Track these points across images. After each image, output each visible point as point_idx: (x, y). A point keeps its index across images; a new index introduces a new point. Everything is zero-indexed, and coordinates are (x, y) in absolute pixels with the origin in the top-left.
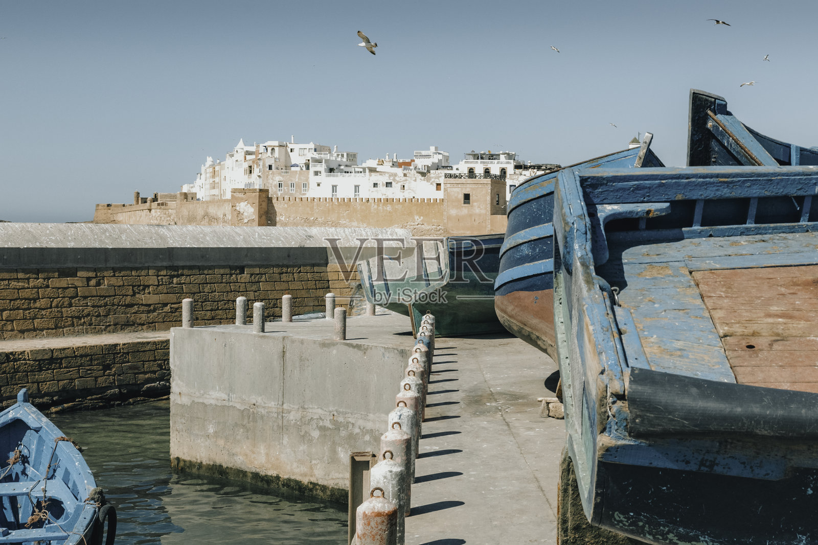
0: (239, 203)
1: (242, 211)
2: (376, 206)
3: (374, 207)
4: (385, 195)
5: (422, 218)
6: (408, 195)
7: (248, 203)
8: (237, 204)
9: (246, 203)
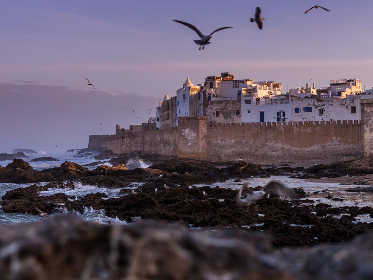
0: (184, 130)
1: (186, 136)
2: (298, 129)
3: (296, 129)
4: (306, 118)
5: (339, 138)
6: (326, 118)
7: (191, 129)
8: (183, 130)
9: (189, 129)
